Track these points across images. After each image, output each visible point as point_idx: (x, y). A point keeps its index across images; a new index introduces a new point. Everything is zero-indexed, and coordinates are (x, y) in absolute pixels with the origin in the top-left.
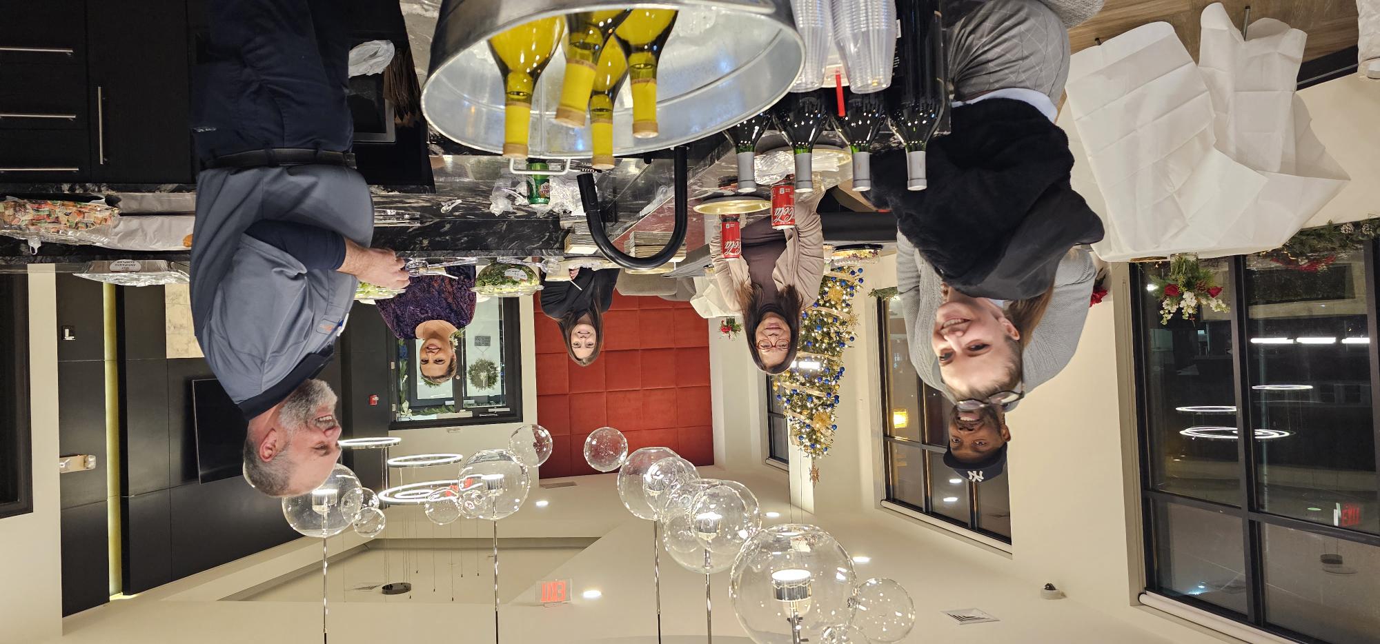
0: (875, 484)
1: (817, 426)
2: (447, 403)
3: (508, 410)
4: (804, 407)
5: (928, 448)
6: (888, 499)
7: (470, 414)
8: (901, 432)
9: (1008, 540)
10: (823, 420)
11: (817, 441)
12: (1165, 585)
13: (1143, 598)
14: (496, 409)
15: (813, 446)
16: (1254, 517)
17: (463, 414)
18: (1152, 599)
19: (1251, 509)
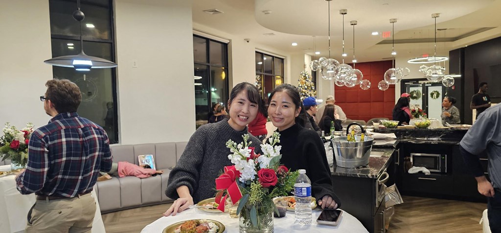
0: (287, 64)
1: (304, 81)
2: (430, 85)
3: (406, 83)
4: (308, 86)
5: (273, 75)
6: (283, 59)
7: (420, 82)
8: (279, 79)
9: (256, 52)
10: (302, 82)
11: (304, 76)
12: (223, 45)
13: (229, 41)
14: (410, 83)
15: (305, 75)
16: (208, 64)
17: (422, 82)
18: (226, 42)
19: (209, 66)
